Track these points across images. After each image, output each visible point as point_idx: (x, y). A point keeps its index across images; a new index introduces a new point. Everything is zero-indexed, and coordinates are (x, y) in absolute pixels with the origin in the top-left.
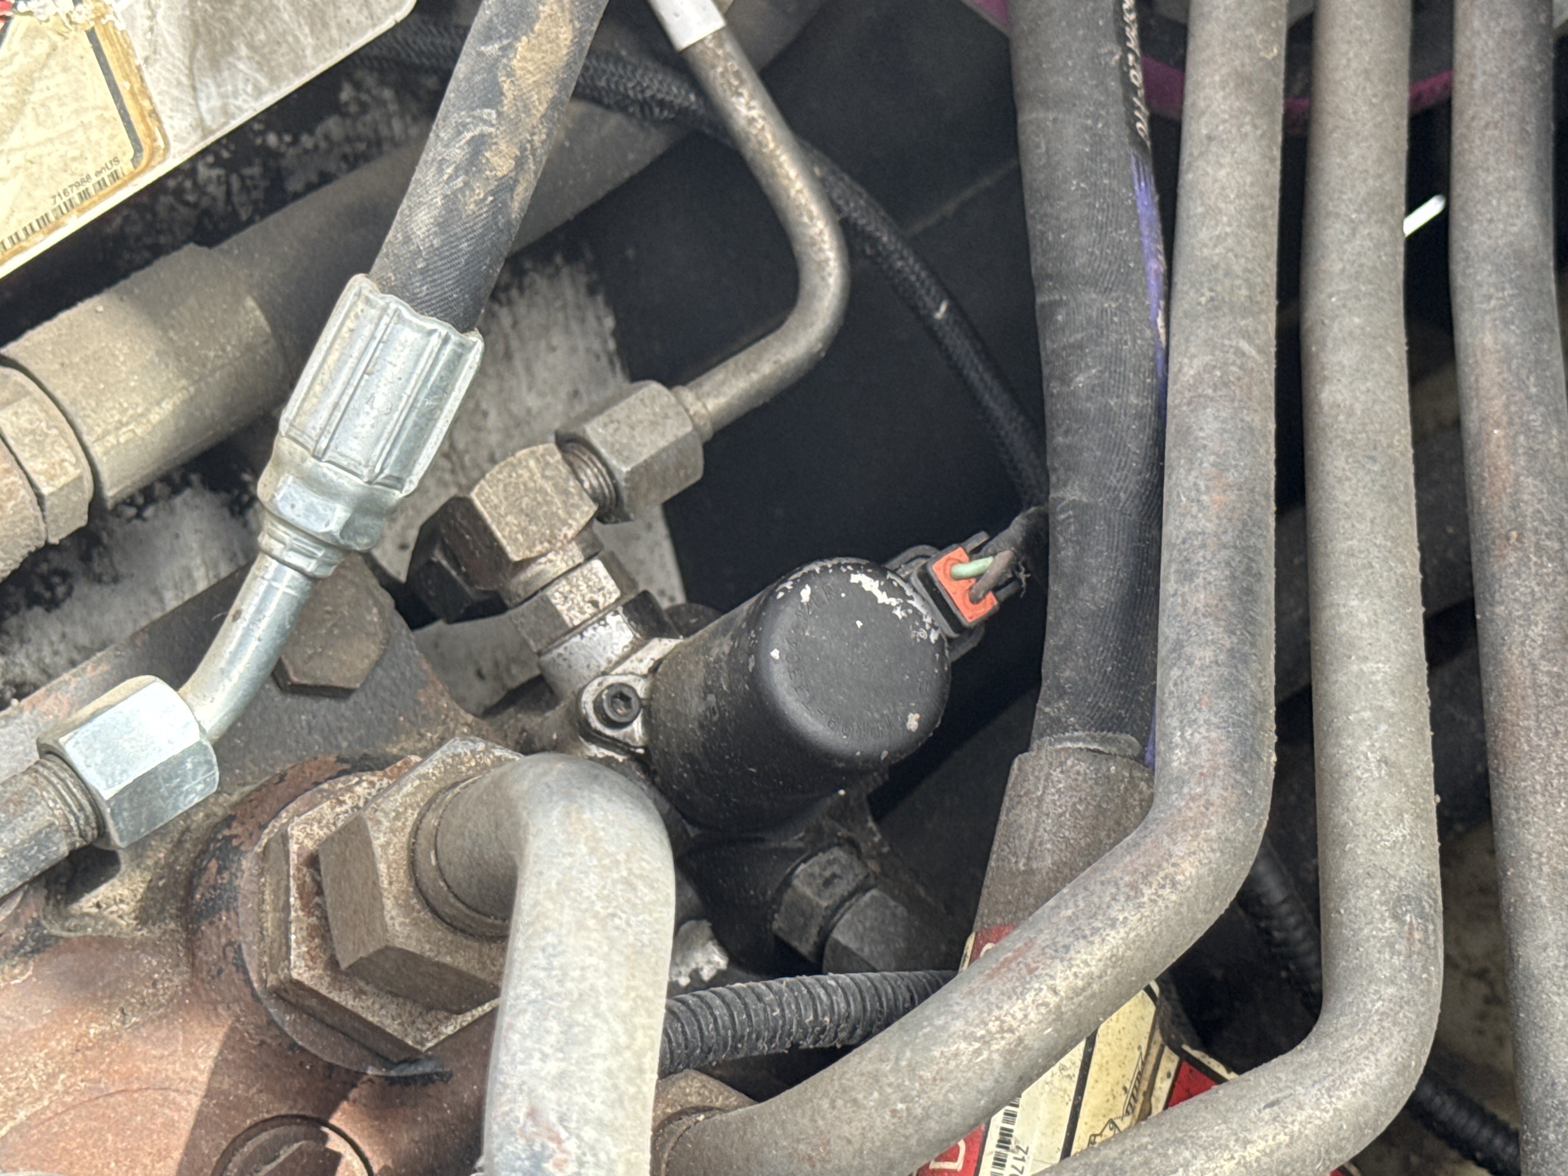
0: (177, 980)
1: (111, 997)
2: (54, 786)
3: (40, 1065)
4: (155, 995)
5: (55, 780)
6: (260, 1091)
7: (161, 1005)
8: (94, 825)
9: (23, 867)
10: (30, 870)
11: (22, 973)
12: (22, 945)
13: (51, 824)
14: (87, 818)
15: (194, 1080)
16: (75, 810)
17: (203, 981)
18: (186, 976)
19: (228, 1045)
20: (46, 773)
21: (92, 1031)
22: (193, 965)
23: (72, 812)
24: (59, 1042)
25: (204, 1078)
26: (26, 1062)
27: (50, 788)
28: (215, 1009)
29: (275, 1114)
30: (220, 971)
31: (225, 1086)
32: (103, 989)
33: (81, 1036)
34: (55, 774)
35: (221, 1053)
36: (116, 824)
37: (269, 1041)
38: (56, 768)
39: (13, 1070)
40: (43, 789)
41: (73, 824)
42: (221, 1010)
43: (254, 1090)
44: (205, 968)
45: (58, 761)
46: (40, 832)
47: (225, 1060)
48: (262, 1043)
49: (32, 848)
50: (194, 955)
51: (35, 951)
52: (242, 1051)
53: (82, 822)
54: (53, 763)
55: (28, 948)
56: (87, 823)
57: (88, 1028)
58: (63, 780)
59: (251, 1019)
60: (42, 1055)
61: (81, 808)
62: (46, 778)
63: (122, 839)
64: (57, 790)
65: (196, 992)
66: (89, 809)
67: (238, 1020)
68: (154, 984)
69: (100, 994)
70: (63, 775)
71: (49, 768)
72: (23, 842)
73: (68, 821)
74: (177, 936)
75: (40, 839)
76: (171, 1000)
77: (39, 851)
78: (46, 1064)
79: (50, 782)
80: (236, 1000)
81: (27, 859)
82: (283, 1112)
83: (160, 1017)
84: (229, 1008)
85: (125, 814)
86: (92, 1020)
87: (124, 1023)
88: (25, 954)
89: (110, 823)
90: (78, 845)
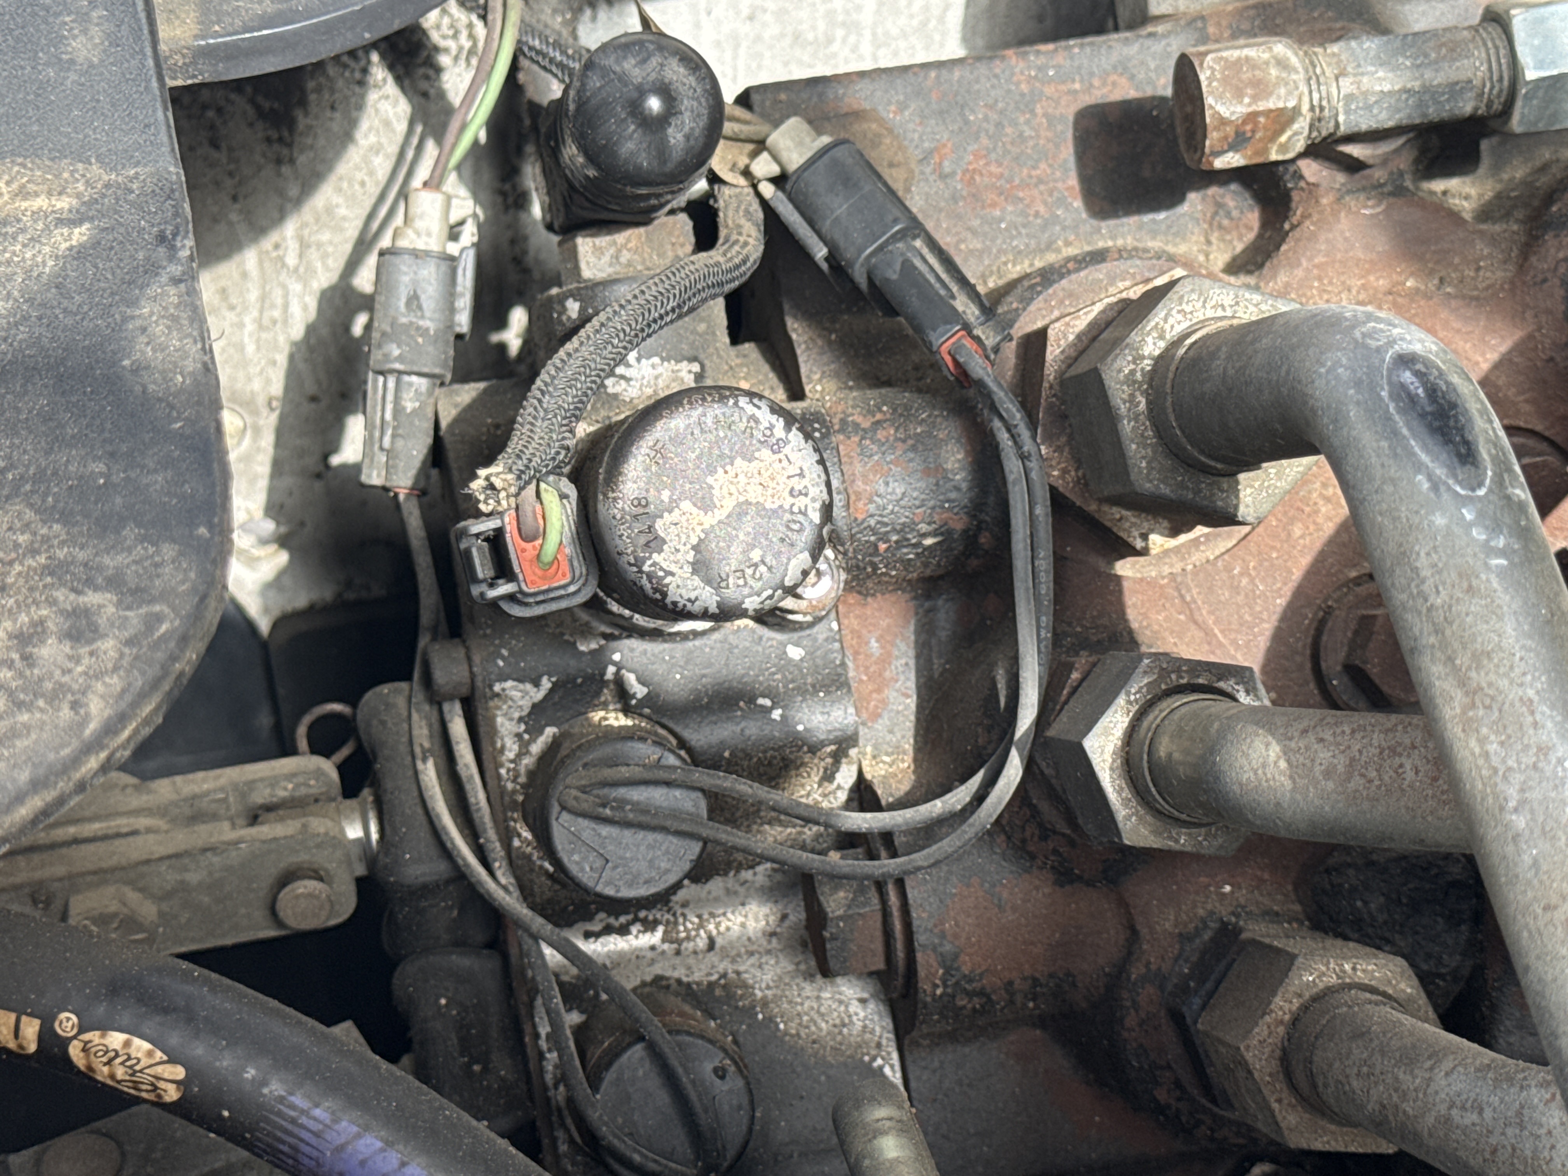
0: (1500, 274)
1: (1438, 262)
2: (1487, 50)
3: (1354, 292)
4: (1473, 278)
5: (1490, 44)
6: (1527, 401)
7: (1476, 289)
8: (1502, 100)
9: (1428, 107)
10: (1433, 113)
11: (1373, 207)
12: (1381, 186)
13: (1470, 81)
14: (1501, 91)
15: (1477, 363)
16: (1495, 78)
17: (1524, 283)
18: (1509, 274)
19: (1518, 348)
20: (1484, 35)
21: (1408, 284)
22: (1521, 266)
23: (1491, 78)
24: (1377, 279)
25: (1485, 366)
26: (1343, 283)
27: (1483, 50)
28: (1524, 312)
29: (1530, 426)
30: (1545, 280)
31: (1500, 383)
32: (1435, 252)
33: (1398, 283)
34: (1493, 40)
35: (1510, 352)
36: (1523, 107)
37: (1558, 359)
38: (1494, 35)
39: (1331, 283)
40: (1477, 48)
41: (1487, 90)
42: (1529, 314)
43: (1521, 398)
44: (1532, 273)
45: (1499, 30)
46: (1457, 83)
47: (1510, 360)
48: (1551, 359)
49: (1443, 94)
50: (1526, 259)
51: (1391, 194)
52: (1530, 360)
53: (1495, 92)
54: (1494, 30)
55: (1385, 190)
56: (1499, 96)
57: (1406, 280)
58: (1497, 48)
59: (1552, 333)
60: (1359, 283)
61: (1501, 79)
62: (1483, 39)
63: (1521, 122)
64: (1489, 55)
65: (1512, 290)
66: (1506, 83)
67: (1539, 329)
68: (1478, 269)
69: (1428, 256)
70: (1498, 42)
71: (1489, 33)
72: (1439, 85)
73: (1484, 86)
74: (1516, 237)
75: (1455, 89)
76: (1487, 288)
77: (1448, 100)
78: (1358, 292)
79: (1485, 44)
80: (1549, 312)
81: (1437, 102)
82: (1539, 428)
83: (1472, 298)
84: (1536, 316)
85: (1535, 102)
86: (1412, 274)
87: (1439, 289)
88: (1382, 194)
89: (1519, 104)
90: (1480, 112)
